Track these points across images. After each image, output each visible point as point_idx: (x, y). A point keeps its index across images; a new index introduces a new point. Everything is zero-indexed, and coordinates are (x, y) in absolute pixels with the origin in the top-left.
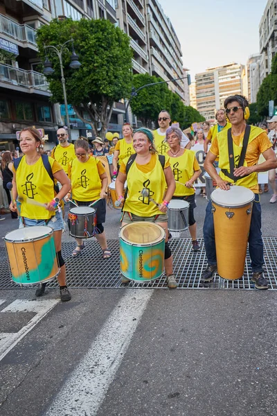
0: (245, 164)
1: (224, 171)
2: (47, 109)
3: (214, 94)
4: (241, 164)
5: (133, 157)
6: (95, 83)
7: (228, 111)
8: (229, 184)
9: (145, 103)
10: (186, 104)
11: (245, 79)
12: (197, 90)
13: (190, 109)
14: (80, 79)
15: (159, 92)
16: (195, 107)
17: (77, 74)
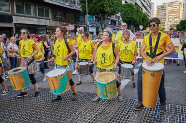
2: (82, 17)
3: (165, 15)
5: (101, 42)
6: (102, 6)
9: (128, 17)
12: (157, 12)
15: (136, 12)
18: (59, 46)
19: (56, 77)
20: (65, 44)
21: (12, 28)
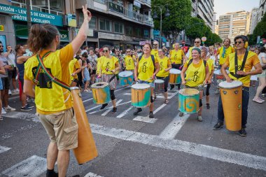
0: (244, 70)
1: (232, 73)
3: (229, 27)
4: (242, 69)
5: (191, 60)
6: (174, 23)
7: (236, 43)
8: (233, 80)
10: (213, 32)
11: (249, 21)
13: (215, 35)
14: (168, 21)
16: (217, 34)
17: (167, 19)
18: (146, 63)
19: (142, 90)
20: (152, 62)
21: (97, 43)
